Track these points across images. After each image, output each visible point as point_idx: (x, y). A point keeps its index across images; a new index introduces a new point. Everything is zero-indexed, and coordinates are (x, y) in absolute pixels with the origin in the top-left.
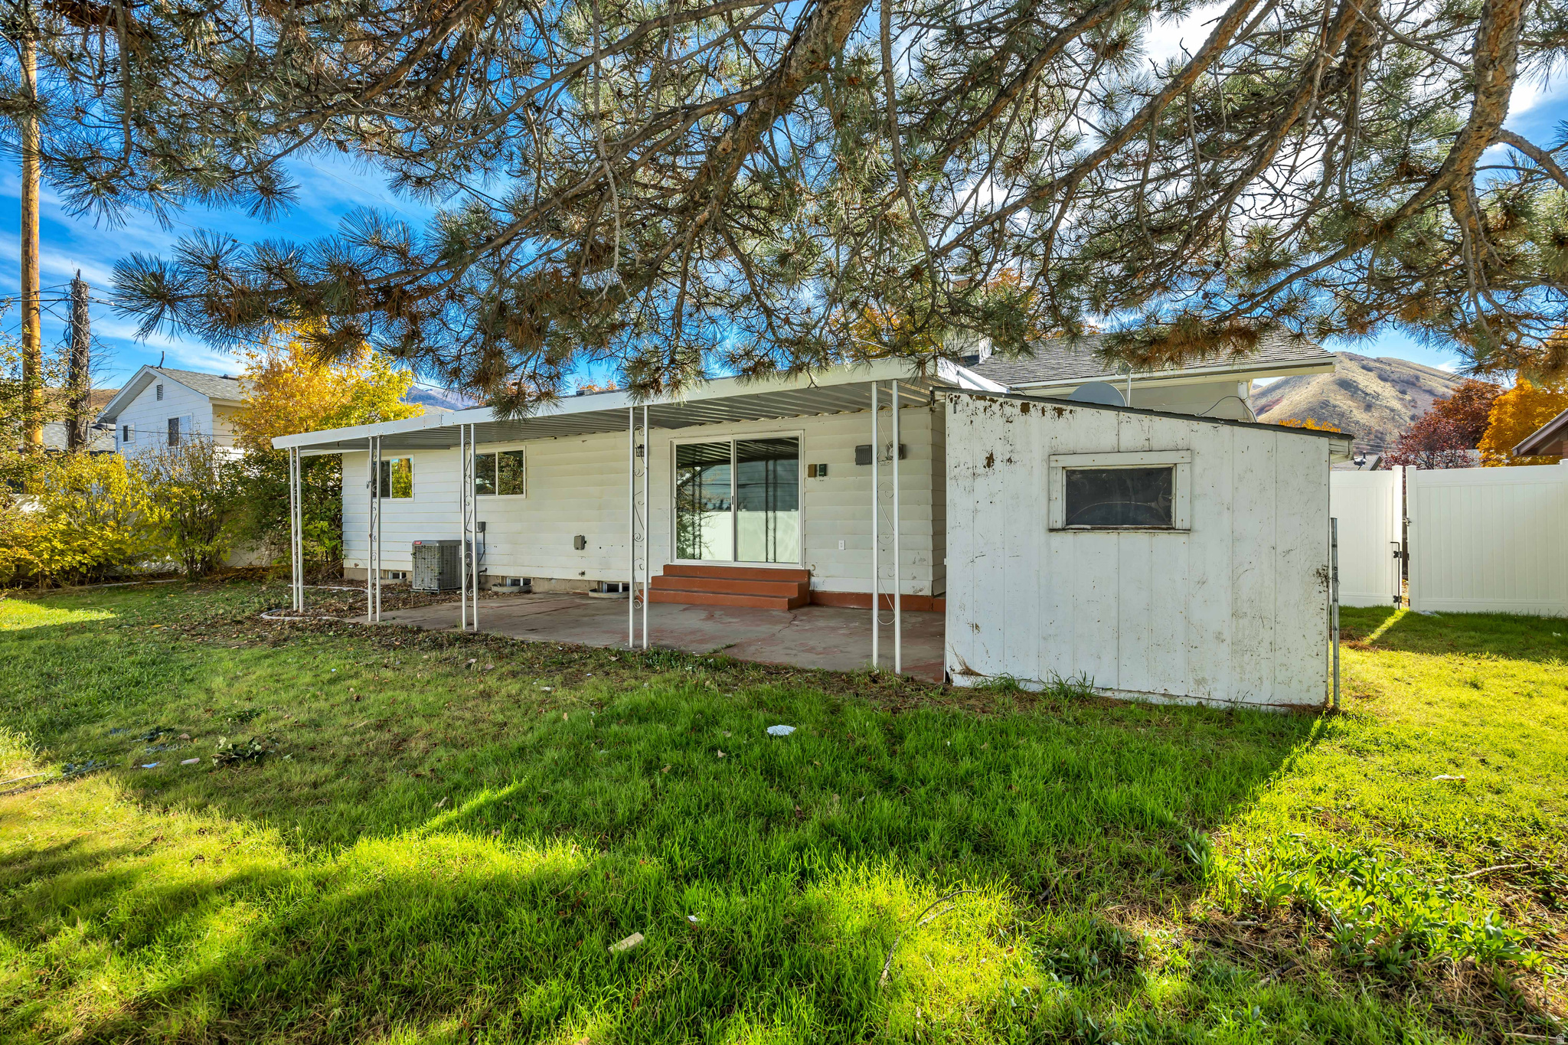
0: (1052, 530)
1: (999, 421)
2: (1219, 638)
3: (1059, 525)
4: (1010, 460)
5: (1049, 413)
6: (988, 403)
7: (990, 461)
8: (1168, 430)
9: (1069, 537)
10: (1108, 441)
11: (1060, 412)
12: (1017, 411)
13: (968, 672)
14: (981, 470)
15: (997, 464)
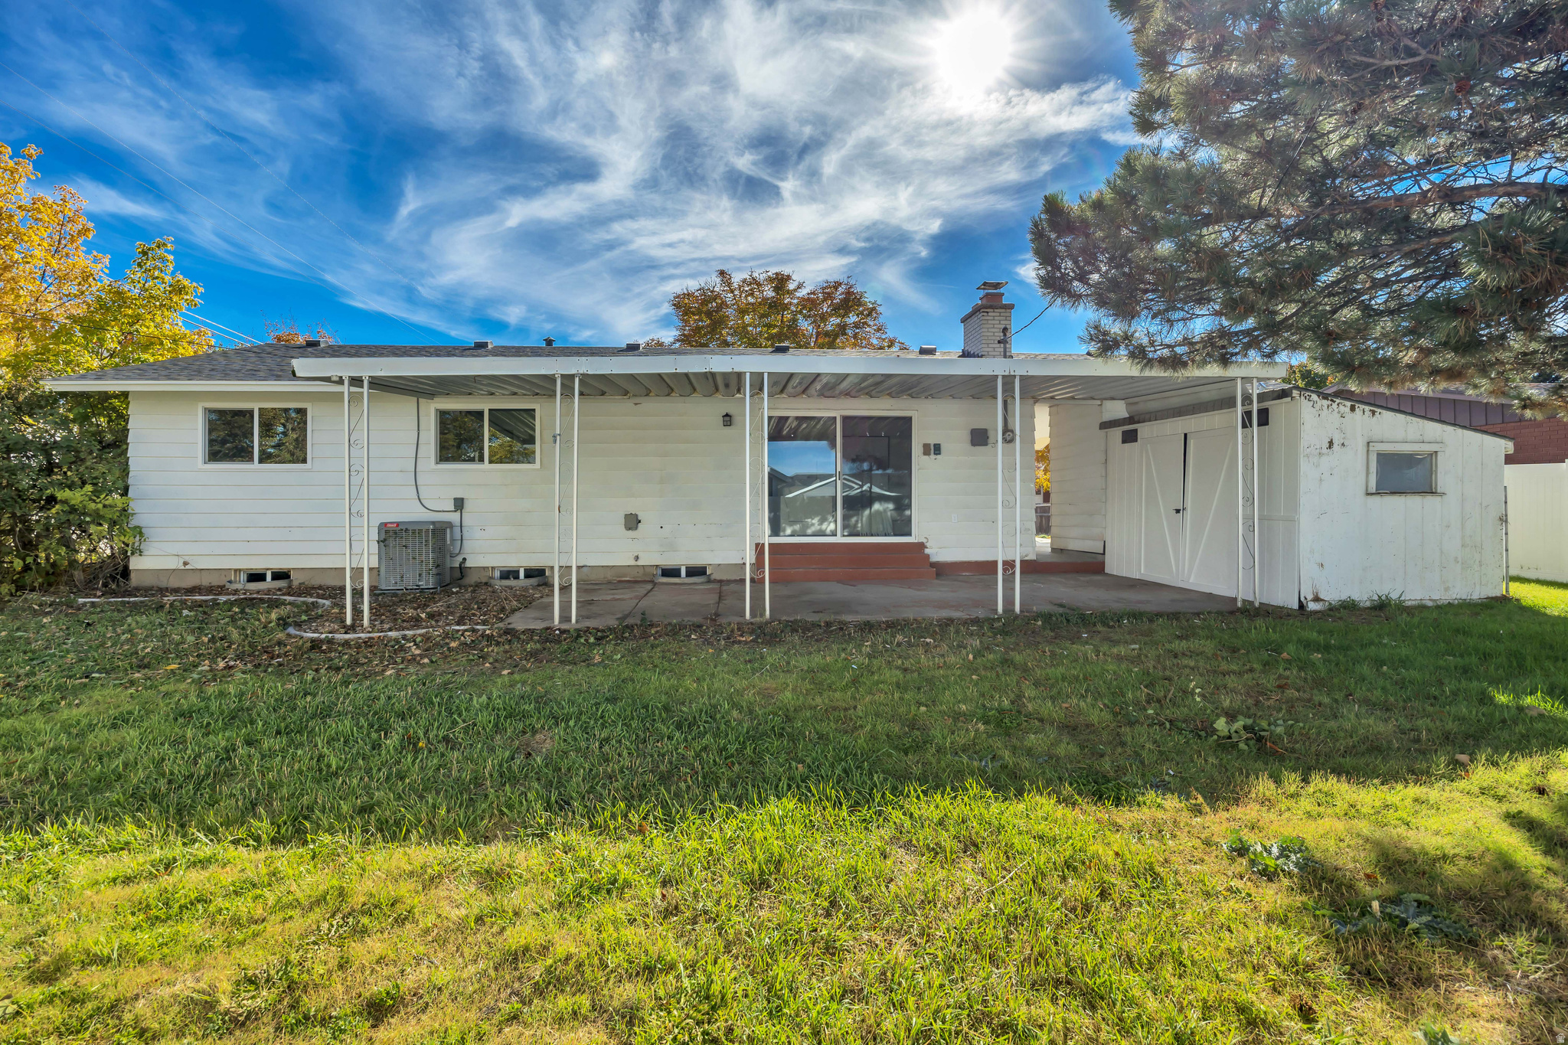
0: (1368, 494)
1: (1336, 415)
2: (1456, 560)
3: (1374, 491)
4: (1343, 444)
5: (1367, 413)
6: (1329, 402)
7: (1331, 443)
8: (1433, 429)
9: (1377, 498)
10: (1400, 435)
11: (1374, 413)
12: (1348, 409)
13: (1317, 599)
14: (1325, 450)
15: (1335, 446)
